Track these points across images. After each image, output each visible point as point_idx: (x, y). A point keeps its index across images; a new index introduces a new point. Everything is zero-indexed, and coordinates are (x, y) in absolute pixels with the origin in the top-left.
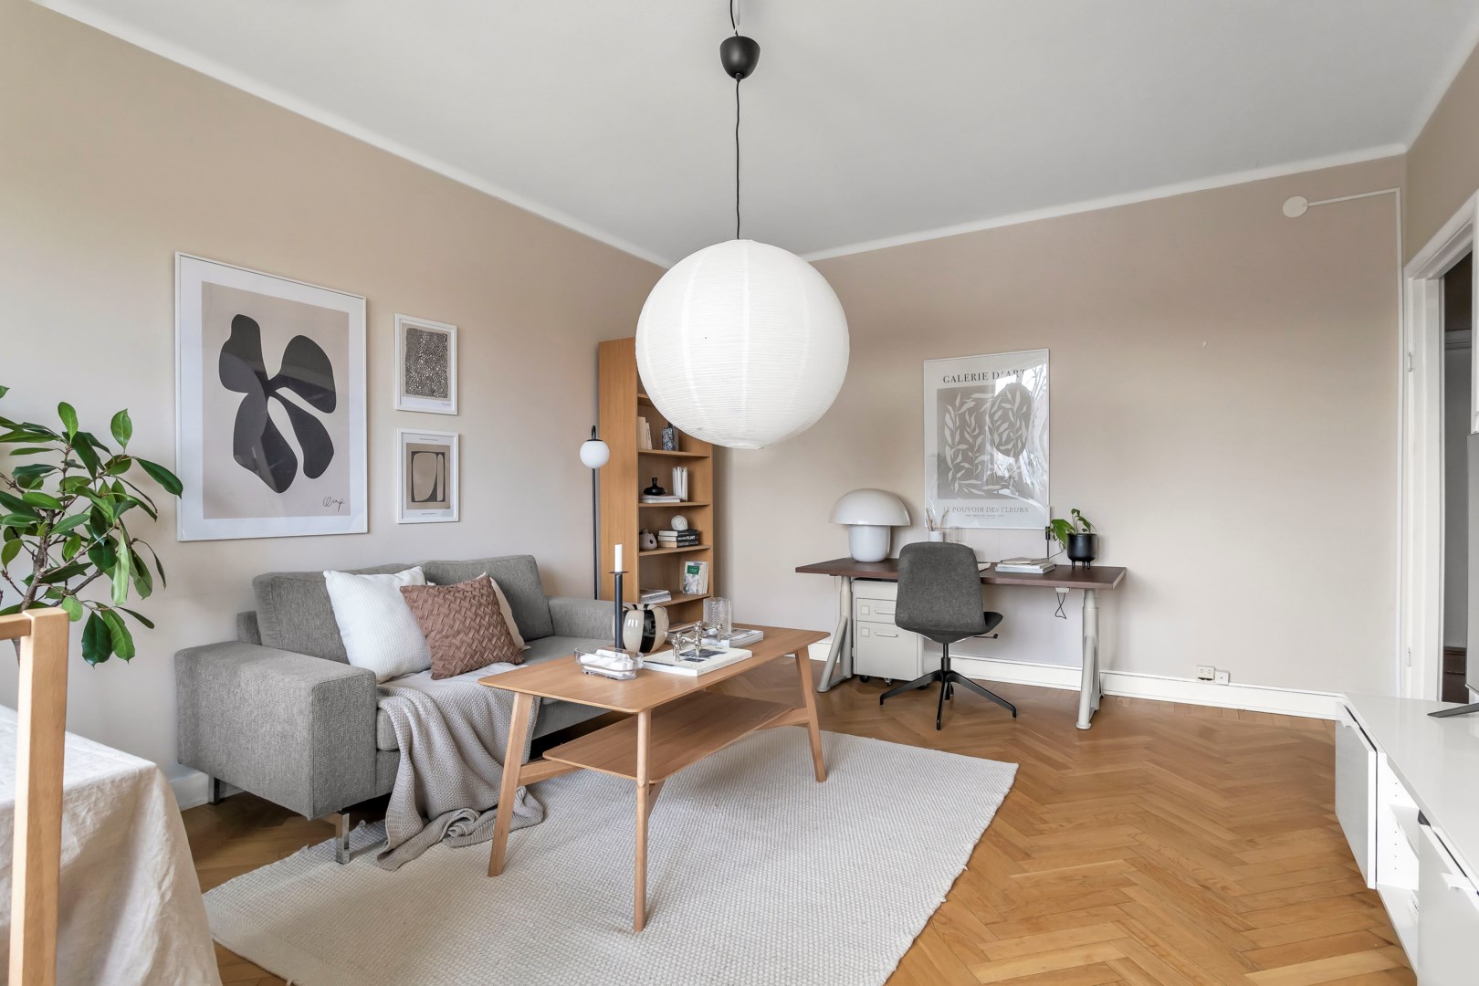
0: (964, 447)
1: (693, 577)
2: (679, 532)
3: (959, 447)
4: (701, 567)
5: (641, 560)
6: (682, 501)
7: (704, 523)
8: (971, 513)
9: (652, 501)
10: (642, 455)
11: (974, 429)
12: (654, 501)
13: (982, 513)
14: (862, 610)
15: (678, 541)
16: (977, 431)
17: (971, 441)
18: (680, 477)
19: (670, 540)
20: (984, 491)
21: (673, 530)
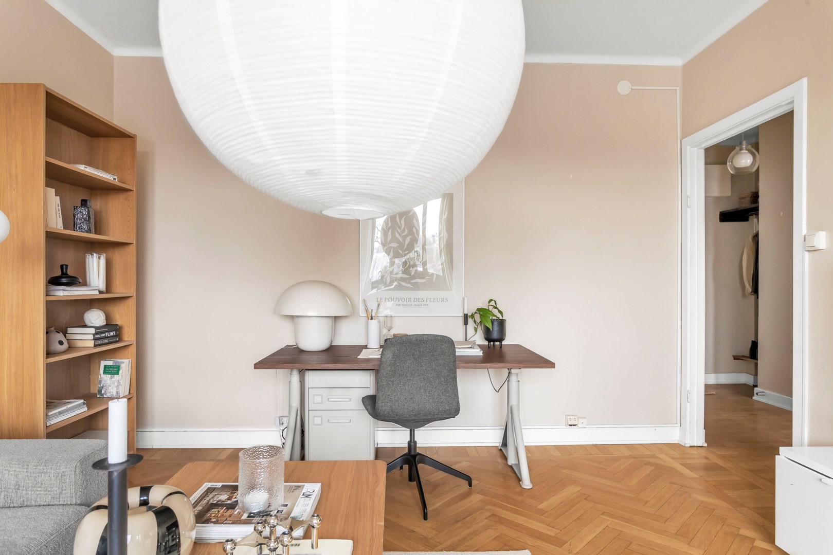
0: (395, 245)
1: (111, 378)
2: (96, 328)
3: (391, 245)
4: (123, 366)
5: (49, 368)
6: (100, 292)
7: (124, 316)
8: (400, 303)
9: (62, 293)
10: (52, 237)
11: (404, 231)
12: (66, 293)
13: (410, 303)
14: (314, 400)
15: (95, 339)
16: (406, 232)
17: (401, 240)
18: (96, 266)
19: (84, 339)
20: (412, 284)
21: (85, 326)
